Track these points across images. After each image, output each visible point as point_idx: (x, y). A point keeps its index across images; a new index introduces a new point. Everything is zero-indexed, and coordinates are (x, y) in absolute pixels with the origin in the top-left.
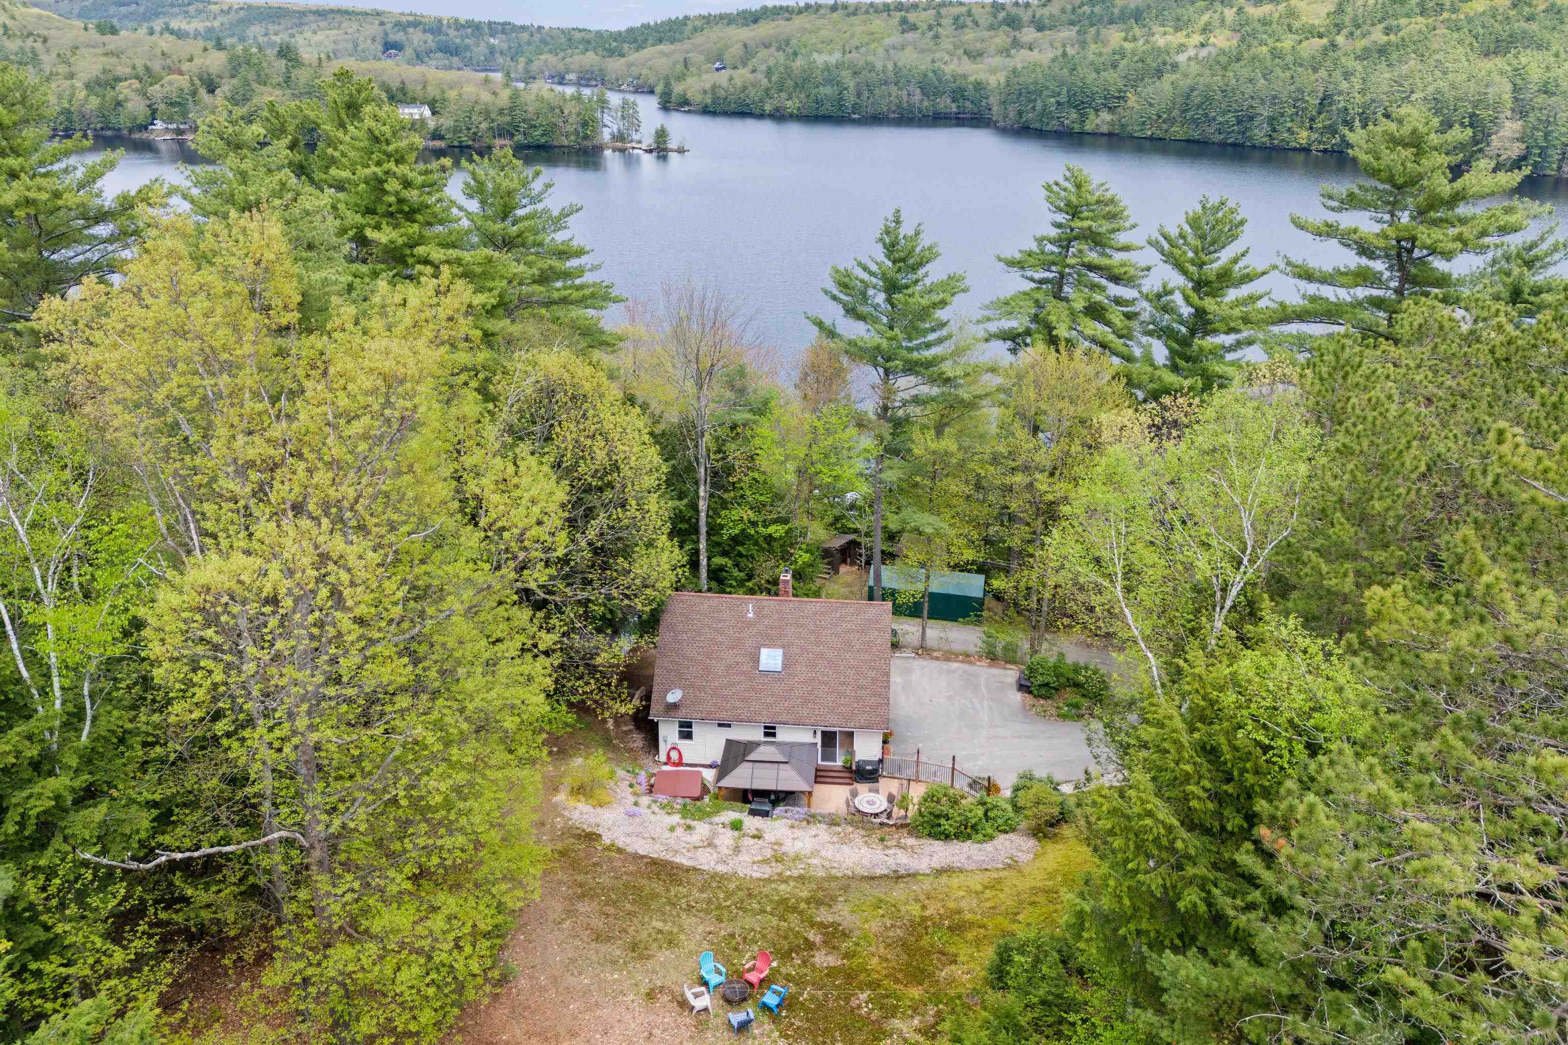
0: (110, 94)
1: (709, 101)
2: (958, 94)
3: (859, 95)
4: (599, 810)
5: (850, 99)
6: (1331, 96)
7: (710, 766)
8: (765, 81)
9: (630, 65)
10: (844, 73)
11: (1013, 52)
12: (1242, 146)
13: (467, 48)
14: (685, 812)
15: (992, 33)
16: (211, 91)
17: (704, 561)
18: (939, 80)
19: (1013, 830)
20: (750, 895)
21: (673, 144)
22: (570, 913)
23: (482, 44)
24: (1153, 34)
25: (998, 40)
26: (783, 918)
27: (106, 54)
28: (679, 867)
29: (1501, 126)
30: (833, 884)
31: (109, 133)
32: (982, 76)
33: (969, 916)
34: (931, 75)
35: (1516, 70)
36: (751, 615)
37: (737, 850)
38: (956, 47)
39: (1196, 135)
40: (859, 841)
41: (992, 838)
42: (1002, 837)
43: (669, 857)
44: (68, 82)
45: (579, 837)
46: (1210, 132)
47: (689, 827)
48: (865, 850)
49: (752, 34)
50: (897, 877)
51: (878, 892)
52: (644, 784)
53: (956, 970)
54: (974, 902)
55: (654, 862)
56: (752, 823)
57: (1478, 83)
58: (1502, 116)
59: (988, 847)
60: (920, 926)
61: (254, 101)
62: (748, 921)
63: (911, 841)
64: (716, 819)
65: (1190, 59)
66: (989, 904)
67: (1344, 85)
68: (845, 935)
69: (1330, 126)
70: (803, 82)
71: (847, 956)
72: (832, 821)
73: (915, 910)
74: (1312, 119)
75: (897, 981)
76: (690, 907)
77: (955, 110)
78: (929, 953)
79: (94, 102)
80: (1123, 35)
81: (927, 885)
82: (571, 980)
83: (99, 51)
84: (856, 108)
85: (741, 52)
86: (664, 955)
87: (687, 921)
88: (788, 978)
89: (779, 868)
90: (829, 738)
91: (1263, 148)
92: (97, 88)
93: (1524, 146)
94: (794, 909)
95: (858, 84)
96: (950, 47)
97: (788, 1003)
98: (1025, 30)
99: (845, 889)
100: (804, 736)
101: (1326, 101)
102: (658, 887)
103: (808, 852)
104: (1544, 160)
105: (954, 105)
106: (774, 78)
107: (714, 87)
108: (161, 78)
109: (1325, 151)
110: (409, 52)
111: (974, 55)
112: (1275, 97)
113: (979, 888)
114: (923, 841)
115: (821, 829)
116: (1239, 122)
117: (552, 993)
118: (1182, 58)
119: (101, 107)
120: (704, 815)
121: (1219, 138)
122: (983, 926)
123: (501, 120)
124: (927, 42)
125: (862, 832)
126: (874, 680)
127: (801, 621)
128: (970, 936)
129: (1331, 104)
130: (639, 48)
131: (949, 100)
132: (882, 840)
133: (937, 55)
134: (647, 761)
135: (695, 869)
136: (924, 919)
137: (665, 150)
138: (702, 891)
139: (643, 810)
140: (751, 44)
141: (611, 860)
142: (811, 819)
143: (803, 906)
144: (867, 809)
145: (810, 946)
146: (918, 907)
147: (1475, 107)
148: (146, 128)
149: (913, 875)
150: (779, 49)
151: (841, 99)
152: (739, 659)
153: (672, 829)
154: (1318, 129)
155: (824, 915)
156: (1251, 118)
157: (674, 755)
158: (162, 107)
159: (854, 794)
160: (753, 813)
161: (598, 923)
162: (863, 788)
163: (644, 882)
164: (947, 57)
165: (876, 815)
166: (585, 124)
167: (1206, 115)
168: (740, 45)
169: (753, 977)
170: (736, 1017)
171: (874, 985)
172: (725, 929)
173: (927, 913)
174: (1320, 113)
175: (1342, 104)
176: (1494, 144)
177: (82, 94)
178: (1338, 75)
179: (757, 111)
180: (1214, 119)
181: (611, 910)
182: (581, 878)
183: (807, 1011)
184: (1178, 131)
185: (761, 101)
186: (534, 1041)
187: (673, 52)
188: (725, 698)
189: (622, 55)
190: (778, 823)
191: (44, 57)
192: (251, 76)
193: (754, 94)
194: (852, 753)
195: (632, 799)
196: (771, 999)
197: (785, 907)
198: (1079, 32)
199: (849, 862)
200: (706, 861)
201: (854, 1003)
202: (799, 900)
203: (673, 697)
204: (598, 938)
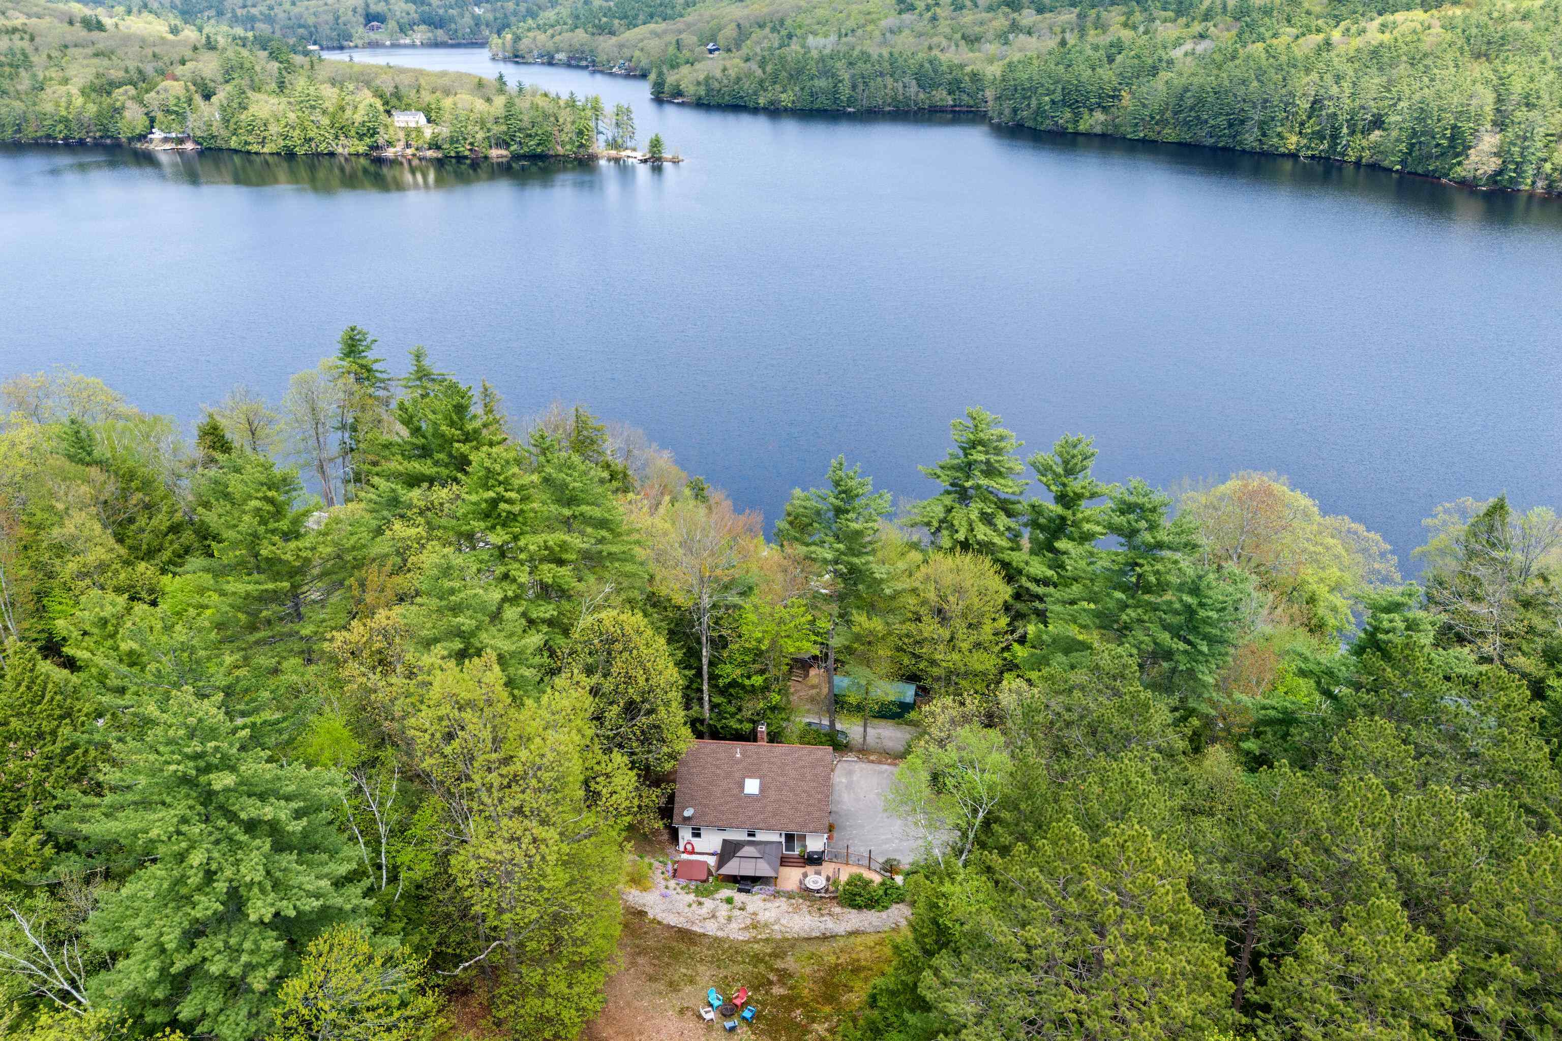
0: (106, 101)
1: (703, 93)
2: (955, 87)
3: (854, 87)
4: (644, 894)
5: (845, 91)
6: (1320, 101)
7: (713, 854)
8: (759, 72)
9: (621, 46)
10: (839, 65)
11: (1011, 36)
12: (1233, 150)
13: (452, 19)
14: (697, 892)
15: (990, 15)
16: (207, 97)
17: (706, 698)
18: (935, 71)
19: (902, 901)
20: (737, 952)
21: (667, 155)
22: (633, 964)
23: (467, 14)
24: (1153, 20)
25: (996, 24)
26: (755, 966)
27: (96, 55)
28: (695, 933)
29: (1480, 139)
30: (786, 944)
31: (108, 141)
32: (977, 67)
33: (863, 963)
34: (927, 65)
35: (1501, 78)
36: (738, 756)
37: (729, 919)
38: (954, 31)
39: (1187, 137)
40: (805, 908)
41: (887, 908)
42: (895, 906)
43: (688, 926)
44: (64, 88)
45: (634, 914)
46: (1203, 136)
47: (700, 904)
48: (808, 917)
49: (746, 12)
50: (825, 938)
51: (812, 948)
52: (671, 871)
53: (852, 996)
54: (868, 954)
55: (680, 930)
56: (740, 898)
57: (1461, 93)
58: (1482, 129)
59: (884, 915)
60: (835, 969)
61: (251, 110)
62: (736, 969)
63: (837, 910)
64: (717, 896)
65: (1186, 54)
66: (876, 955)
67: (1334, 90)
68: (791, 976)
69: (1319, 131)
70: (797, 74)
71: (791, 988)
72: (790, 896)
73: (832, 959)
74: (1302, 124)
75: (818, 1003)
76: (702, 960)
77: (951, 103)
78: (838, 986)
79: (92, 109)
80: (1123, 19)
81: (841, 943)
82: (637, 1004)
83: (90, 51)
84: (851, 101)
85: (735, 34)
86: (688, 989)
87: (701, 968)
88: (757, 1001)
89: (754, 933)
90: (790, 838)
91: (1252, 153)
92: (93, 95)
93: (1500, 162)
94: (762, 961)
95: (853, 76)
96: (948, 30)
97: (757, 1016)
98: (1025, 12)
99: (793, 947)
100: (774, 837)
101: (1316, 104)
102: (683, 947)
103: (772, 920)
104: (1519, 175)
105: (949, 98)
106: (769, 68)
107: (707, 79)
108: (156, 85)
109: (1313, 157)
110: (392, 24)
111: (972, 40)
112: (1266, 101)
113: (872, 944)
114: (845, 910)
115: (782, 902)
116: (1231, 125)
117: (627, 1011)
118: (1178, 53)
119: (99, 115)
120: (709, 894)
121: (1210, 141)
122: (871, 969)
123: (497, 129)
124: (923, 25)
125: (808, 903)
126: (820, 801)
127: (772, 760)
128: (862, 975)
129: (1321, 109)
130: (631, 25)
131: (945, 93)
132: (820, 909)
133: (935, 40)
134: (670, 850)
135: (704, 935)
136: (837, 965)
137: (659, 159)
138: (708, 949)
139: (670, 892)
140: (745, 24)
141: (654, 929)
142: (777, 895)
143: (767, 958)
144: (812, 886)
145: (771, 983)
146: (834, 958)
147: (1456, 119)
148: (145, 137)
149: (834, 937)
150: (774, 30)
151: (836, 92)
152: (731, 786)
153: (690, 906)
154: (1307, 134)
155: (779, 964)
156: (1242, 122)
157: (689, 847)
158: (159, 115)
159: (805, 875)
160: (740, 890)
161: (650, 970)
162: (810, 869)
163: (675, 944)
164: (944, 43)
165: (818, 891)
166: (580, 133)
167: (1198, 118)
168: (734, 25)
169: (738, 1002)
170: (728, 1024)
171: (804, 1005)
172: (723, 973)
173: (839, 961)
174: (1310, 117)
175: (1332, 110)
176: (1473, 158)
177: (79, 101)
178: (1329, 78)
179: (751, 105)
180: (1206, 122)
181: (656, 962)
182: (637, 942)
183: (767, 1020)
184: (1170, 134)
185: (755, 93)
186: (620, 1037)
187: (665, 32)
188: (722, 812)
189: (612, 33)
190: (757, 897)
191: (34, 59)
192: (245, 83)
193: (748, 86)
194: (805, 846)
195: (663, 883)
196: (747, 1014)
197: (757, 959)
198: (1079, 16)
199: (796, 928)
200: (711, 928)
201: (793, 1015)
202: (765, 954)
203: (688, 813)
204: (652, 979)
